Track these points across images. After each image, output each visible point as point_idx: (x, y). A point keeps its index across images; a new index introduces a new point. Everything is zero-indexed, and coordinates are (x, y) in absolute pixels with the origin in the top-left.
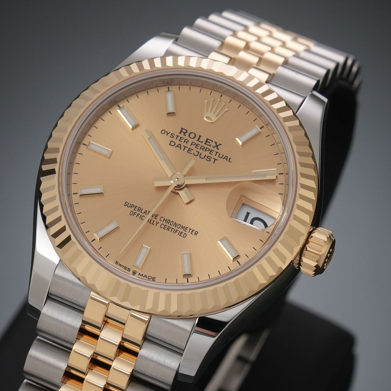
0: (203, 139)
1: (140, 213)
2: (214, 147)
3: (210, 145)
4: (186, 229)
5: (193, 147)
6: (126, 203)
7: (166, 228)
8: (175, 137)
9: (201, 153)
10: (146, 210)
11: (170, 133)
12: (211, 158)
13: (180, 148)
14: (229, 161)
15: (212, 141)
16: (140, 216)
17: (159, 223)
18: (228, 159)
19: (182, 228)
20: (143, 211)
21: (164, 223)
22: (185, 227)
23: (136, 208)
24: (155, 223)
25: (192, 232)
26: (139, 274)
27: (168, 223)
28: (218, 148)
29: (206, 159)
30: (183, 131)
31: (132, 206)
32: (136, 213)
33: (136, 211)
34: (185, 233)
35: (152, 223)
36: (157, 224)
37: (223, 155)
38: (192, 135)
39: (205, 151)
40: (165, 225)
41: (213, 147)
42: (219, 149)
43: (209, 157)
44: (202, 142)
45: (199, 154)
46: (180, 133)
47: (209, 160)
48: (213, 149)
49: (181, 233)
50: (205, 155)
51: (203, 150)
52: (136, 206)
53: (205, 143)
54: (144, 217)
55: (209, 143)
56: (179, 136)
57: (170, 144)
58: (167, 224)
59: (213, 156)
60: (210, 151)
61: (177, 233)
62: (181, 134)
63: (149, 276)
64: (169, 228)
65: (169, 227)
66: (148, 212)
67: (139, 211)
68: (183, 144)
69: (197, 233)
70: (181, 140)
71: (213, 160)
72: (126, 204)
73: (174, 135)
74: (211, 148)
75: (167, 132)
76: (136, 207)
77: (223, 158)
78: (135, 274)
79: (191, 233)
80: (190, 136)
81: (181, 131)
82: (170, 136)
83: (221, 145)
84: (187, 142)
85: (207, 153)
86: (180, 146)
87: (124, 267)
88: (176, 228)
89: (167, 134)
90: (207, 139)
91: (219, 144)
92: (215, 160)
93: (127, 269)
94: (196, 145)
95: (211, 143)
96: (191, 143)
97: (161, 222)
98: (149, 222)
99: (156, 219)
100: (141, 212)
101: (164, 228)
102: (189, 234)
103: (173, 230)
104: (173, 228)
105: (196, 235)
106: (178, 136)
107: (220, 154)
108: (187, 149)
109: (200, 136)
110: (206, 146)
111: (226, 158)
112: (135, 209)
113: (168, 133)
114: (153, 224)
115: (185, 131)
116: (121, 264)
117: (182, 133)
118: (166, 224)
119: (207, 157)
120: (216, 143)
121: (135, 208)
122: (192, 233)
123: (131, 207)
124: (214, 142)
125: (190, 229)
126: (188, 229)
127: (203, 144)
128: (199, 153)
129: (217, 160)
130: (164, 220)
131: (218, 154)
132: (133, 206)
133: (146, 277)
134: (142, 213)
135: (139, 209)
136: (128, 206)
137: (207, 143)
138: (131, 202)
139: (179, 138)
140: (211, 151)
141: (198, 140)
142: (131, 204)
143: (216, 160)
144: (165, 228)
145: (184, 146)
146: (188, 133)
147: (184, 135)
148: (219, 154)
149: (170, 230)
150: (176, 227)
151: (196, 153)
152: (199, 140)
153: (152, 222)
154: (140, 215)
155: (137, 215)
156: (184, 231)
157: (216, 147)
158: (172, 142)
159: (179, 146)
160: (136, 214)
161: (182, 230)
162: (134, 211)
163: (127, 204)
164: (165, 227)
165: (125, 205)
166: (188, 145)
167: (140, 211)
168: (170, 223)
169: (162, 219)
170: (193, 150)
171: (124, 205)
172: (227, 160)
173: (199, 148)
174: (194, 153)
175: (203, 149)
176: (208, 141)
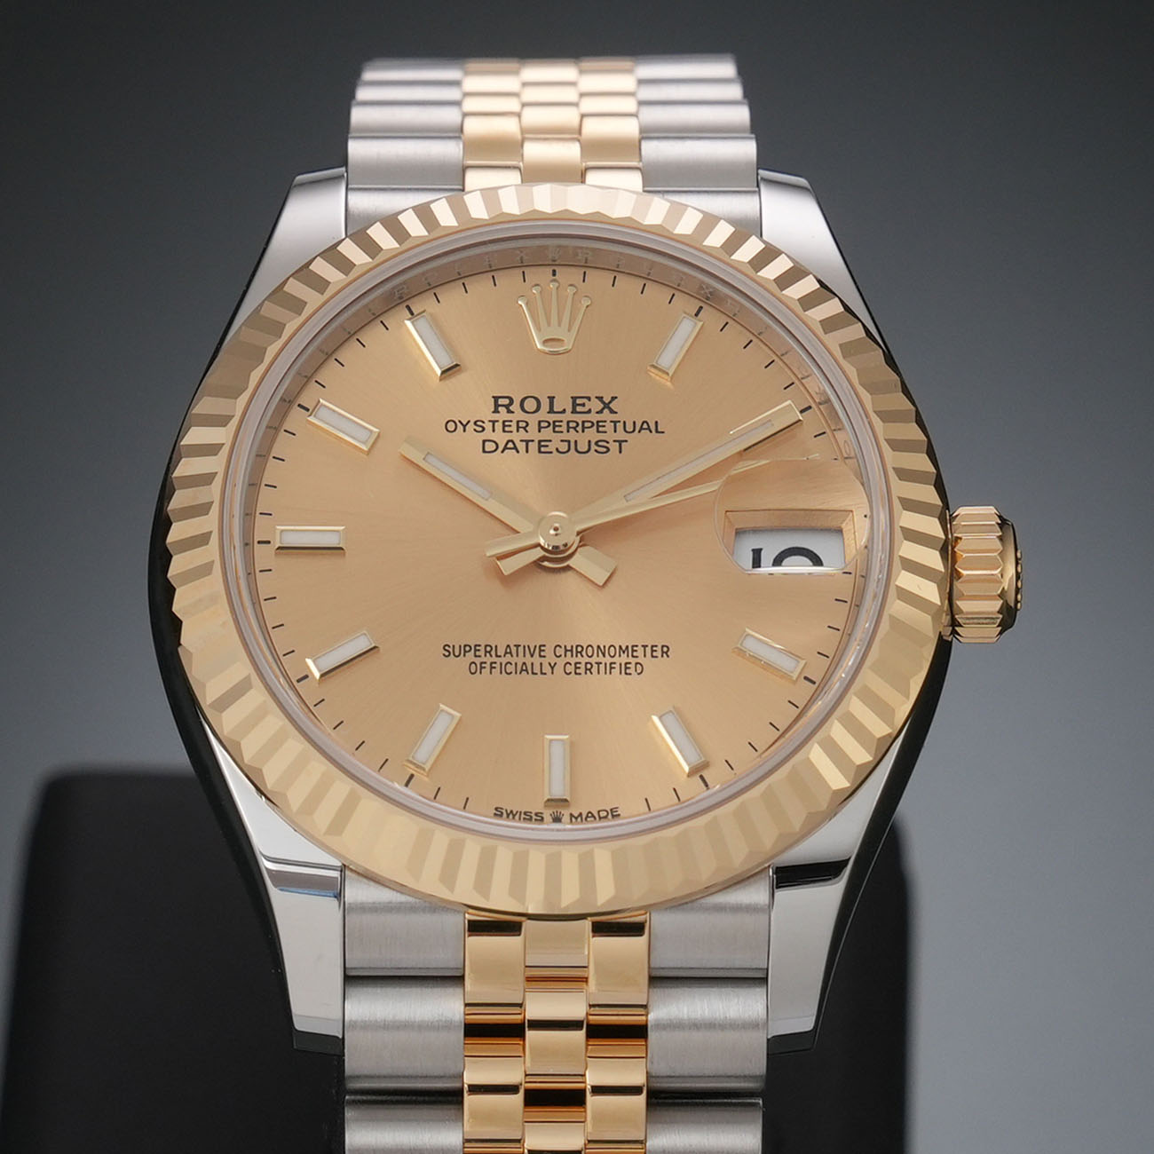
0: (562, 403)
1: (494, 659)
2: (600, 412)
3: (589, 411)
4: (633, 651)
5: (547, 433)
6: (447, 648)
7: (582, 670)
8: (488, 426)
9: (576, 442)
10: (508, 646)
11: (469, 422)
12: (608, 442)
13: (515, 448)
14: (657, 431)
15: (589, 399)
16: (498, 666)
17: (555, 664)
18: (653, 428)
19: (624, 652)
20: (501, 652)
21: (569, 659)
22: (627, 647)
23: (479, 650)
24: (547, 669)
25: (653, 651)
26: (571, 815)
27: (579, 655)
28: (612, 412)
29: (596, 451)
30: (501, 402)
31: (466, 649)
32: (485, 663)
33: (483, 659)
34: (637, 664)
35: (539, 673)
36: (552, 668)
37: (634, 423)
38: (530, 405)
39: (583, 431)
40: (576, 663)
41: (597, 413)
42: (616, 413)
43: (600, 443)
44: (564, 411)
45: (572, 446)
46: (496, 411)
47: (605, 450)
48: (600, 417)
49: (626, 668)
50: (589, 442)
51: (577, 432)
52: (476, 646)
53: (574, 411)
54: (511, 664)
55: (583, 405)
56: (497, 421)
57: (484, 451)
58: (579, 659)
59: (610, 436)
60: (595, 427)
61: (616, 672)
62: (498, 412)
63: (599, 812)
64: (589, 666)
65: (586, 663)
66: (514, 650)
67: (491, 656)
68: (517, 437)
69: (665, 649)
70: (507, 429)
71: (614, 447)
72: (448, 651)
73: (483, 422)
74: (594, 417)
75: (460, 422)
76: (478, 648)
77: (638, 429)
78: (560, 820)
79: (653, 656)
80: (526, 409)
81: (497, 406)
82: (475, 430)
83: (616, 398)
84: (524, 428)
85: (592, 435)
86: (512, 446)
87: (523, 816)
88: (608, 660)
89: (464, 426)
90: (574, 399)
91: (610, 399)
92: (620, 442)
93: (534, 817)
94: (552, 426)
95: (588, 405)
96: (537, 427)
97: (561, 661)
98: (530, 672)
99: (544, 657)
100: (497, 656)
101: (576, 673)
102: (647, 662)
103: (602, 666)
104: (598, 664)
105: (668, 656)
106: (494, 422)
107: (624, 422)
108: (533, 447)
109: (551, 399)
110: (579, 418)
111: (645, 426)
112: (478, 653)
113: (464, 423)
114: (542, 673)
115: (506, 402)
116: (512, 812)
117: (500, 409)
118: (577, 660)
119: (596, 443)
120: (600, 399)
121: (476, 650)
122: (655, 654)
123: (465, 652)
124: (593, 399)
125: (645, 647)
126: (640, 650)
127: (568, 416)
128: (569, 442)
129: (626, 441)
130: (566, 651)
131: (620, 426)
132: (468, 648)
133: (593, 816)
134: (500, 656)
135: (488, 649)
136: (457, 654)
137: (579, 409)
138: (457, 641)
139: (499, 426)
140: (598, 425)
141: (551, 411)
142: (460, 646)
143: (623, 444)
144: (578, 671)
145: (522, 441)
146: (515, 403)
147: (509, 411)
148: (622, 422)
149: (594, 670)
150: (604, 656)
151: (564, 447)
152: (555, 410)
153: (537, 670)
154: (498, 663)
155: (492, 668)
156: (631, 659)
157: (606, 411)
158: (487, 443)
159: (510, 445)
160: (488, 666)
161: (624, 659)
162: (478, 661)
163: (451, 650)
164: (576, 668)
165: (447, 654)
166: (533, 433)
167: (493, 653)
168: (584, 653)
169: (560, 651)
170: (550, 441)
171: (444, 655)
172: (651, 432)
173: (564, 428)
174: (557, 449)
175: (575, 428)
176: (578, 401)
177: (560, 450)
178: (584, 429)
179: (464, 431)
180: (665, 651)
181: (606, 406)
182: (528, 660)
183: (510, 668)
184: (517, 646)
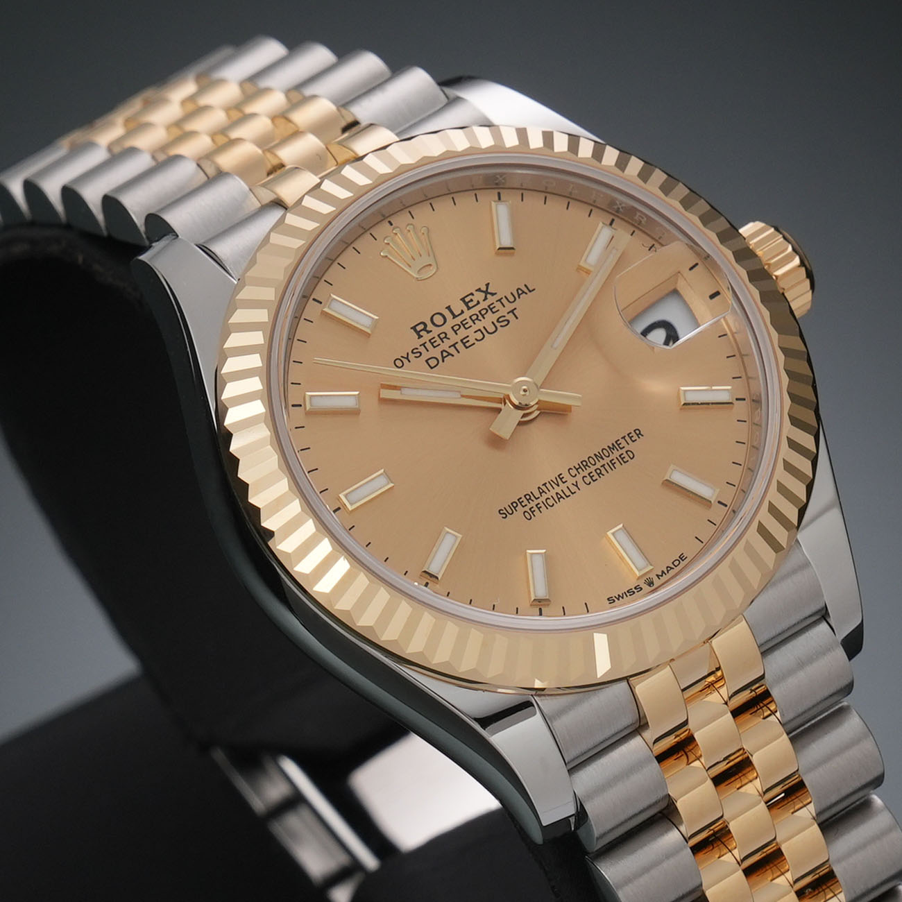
0: (458, 307)
1: (536, 502)
2: (486, 299)
3: (478, 303)
4: (618, 445)
5: (462, 333)
6: (501, 512)
7: (596, 477)
8: (422, 349)
9: (484, 327)
10: (539, 488)
11: (408, 354)
12: (504, 316)
13: (449, 354)
14: (530, 291)
15: (472, 294)
16: (542, 505)
17: (576, 482)
18: (526, 290)
19: (613, 449)
20: (537, 495)
21: (583, 474)
22: (613, 444)
23: (523, 501)
24: (573, 489)
25: (631, 438)
26: (657, 576)
27: (587, 467)
28: (493, 294)
29: (501, 326)
30: (419, 328)
31: (514, 506)
32: (532, 507)
33: (529, 506)
34: (627, 452)
35: (570, 494)
36: (577, 486)
37: (512, 294)
38: (439, 320)
39: (484, 318)
40: (589, 474)
41: (484, 300)
42: (496, 294)
43: (500, 320)
44: (462, 312)
45: (484, 332)
46: (420, 337)
47: (506, 323)
48: (488, 303)
49: (622, 459)
50: (493, 323)
51: (480, 320)
52: (518, 500)
53: (469, 308)
54: (549, 499)
55: (472, 300)
56: (425, 343)
57: (432, 368)
58: (589, 470)
59: (503, 311)
60: (489, 311)
61: (617, 465)
62: (422, 336)
63: (673, 563)
64: (598, 471)
65: (595, 470)
66: (544, 488)
67: (533, 501)
68: (445, 345)
69: (638, 432)
70: (435, 344)
71: (510, 317)
72: (504, 513)
73: (417, 349)
74: (484, 305)
75: (402, 357)
76: (521, 500)
77: (517, 296)
78: (652, 583)
79: (633, 441)
80: (438, 324)
81: (418, 333)
82: (416, 357)
83: (488, 284)
84: (446, 337)
85: (491, 317)
86: (447, 354)
87: (628, 594)
88: (607, 460)
89: (407, 358)
90: (463, 300)
91: (485, 287)
92: (512, 311)
93: (636, 591)
94: (462, 326)
95: (475, 299)
96: (453, 332)
97: (579, 478)
98: (565, 497)
99: (566, 481)
100: (537, 499)
101: (594, 481)
102: (632, 446)
103: (607, 466)
104: (603, 466)
105: (642, 435)
106: (424, 345)
108: (460, 346)
109: (449, 308)
110: (475, 310)
111: (520, 292)
112: (523, 504)
113: (406, 356)
114: (572, 493)
115: (421, 327)
116: (619, 595)
117: (421, 333)
119: (498, 321)
120: (479, 290)
121: (521, 503)
122: (633, 439)
123: (515, 508)
124: (474, 292)
125: (624, 438)
126: (622, 441)
127: (467, 314)
128: (480, 330)
129: (515, 309)
130: (577, 469)
131: (504, 301)
132: (515, 505)
133: (671, 568)
134: (539, 498)
135: (528, 497)
136: (511, 512)
137: (471, 304)
138: (506, 504)
139: (428, 345)
140: (490, 308)
141: (455, 316)
142: (509, 506)
143: (515, 311)
144: (594, 478)
145: (450, 347)
146: (427, 324)
147: (429, 332)
148: (504, 298)
149: (603, 472)
150: (603, 459)
151: (479, 336)
152: (456, 314)
153: (568, 493)
154: (541, 503)
155: (539, 508)
156: (621, 451)
157: (488, 296)
158: (429, 361)
159: (445, 354)
160: (535, 508)
161: (616, 454)
162: (527, 509)
163: (505, 511)
164: (591, 477)
165: (504, 516)
166: (454, 338)
167: (533, 498)
168: (589, 464)
169: (573, 472)
170: (468, 336)
171: (503, 518)
172: (526, 293)
173: (471, 323)
174: (476, 339)
175: (477, 319)
176: (467, 300)
177: (478, 339)
178: (483, 316)
179: (409, 361)
180: (639, 433)
181: (486, 292)
182: (558, 490)
183: (551, 502)
184: (545, 484)
